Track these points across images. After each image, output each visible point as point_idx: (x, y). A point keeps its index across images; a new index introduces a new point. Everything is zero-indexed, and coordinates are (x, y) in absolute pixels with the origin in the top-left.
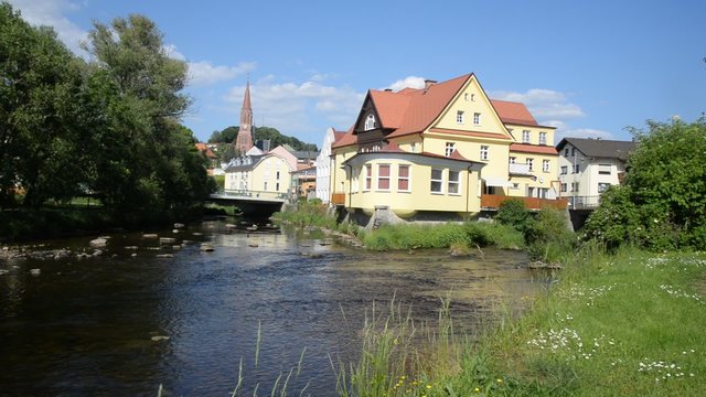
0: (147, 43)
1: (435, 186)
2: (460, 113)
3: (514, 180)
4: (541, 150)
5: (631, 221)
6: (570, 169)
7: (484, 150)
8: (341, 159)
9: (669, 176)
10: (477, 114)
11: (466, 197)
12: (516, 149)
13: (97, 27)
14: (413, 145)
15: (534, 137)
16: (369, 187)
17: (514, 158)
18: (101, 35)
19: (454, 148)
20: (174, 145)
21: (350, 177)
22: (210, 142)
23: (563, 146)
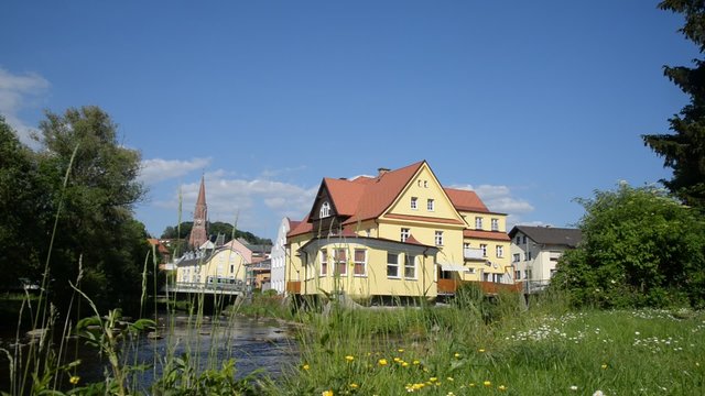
0: (99, 133)
1: (392, 271)
2: (414, 199)
3: (470, 265)
4: (494, 236)
5: (588, 283)
6: (523, 257)
7: (438, 236)
8: (295, 247)
9: (621, 237)
10: (430, 201)
11: (423, 282)
12: (470, 235)
13: (49, 117)
14: (369, 231)
15: (486, 223)
16: (324, 272)
17: (468, 244)
18: (52, 124)
19: (409, 233)
20: (125, 237)
21: (305, 263)
22: (163, 237)
23: (514, 234)
